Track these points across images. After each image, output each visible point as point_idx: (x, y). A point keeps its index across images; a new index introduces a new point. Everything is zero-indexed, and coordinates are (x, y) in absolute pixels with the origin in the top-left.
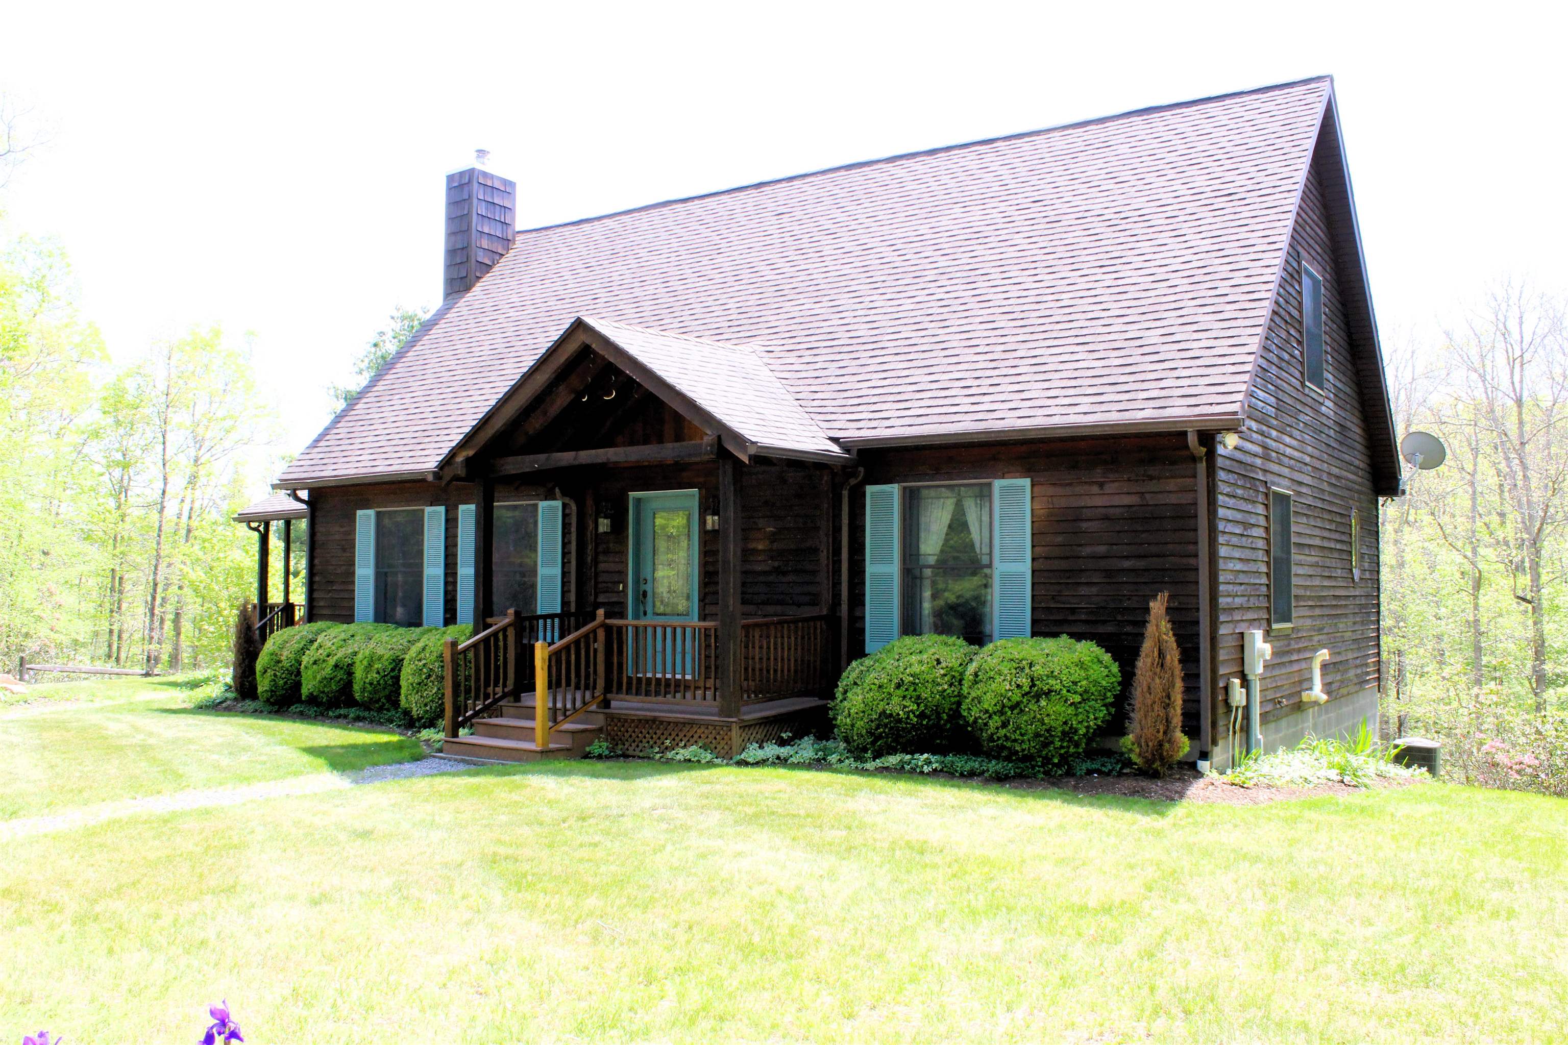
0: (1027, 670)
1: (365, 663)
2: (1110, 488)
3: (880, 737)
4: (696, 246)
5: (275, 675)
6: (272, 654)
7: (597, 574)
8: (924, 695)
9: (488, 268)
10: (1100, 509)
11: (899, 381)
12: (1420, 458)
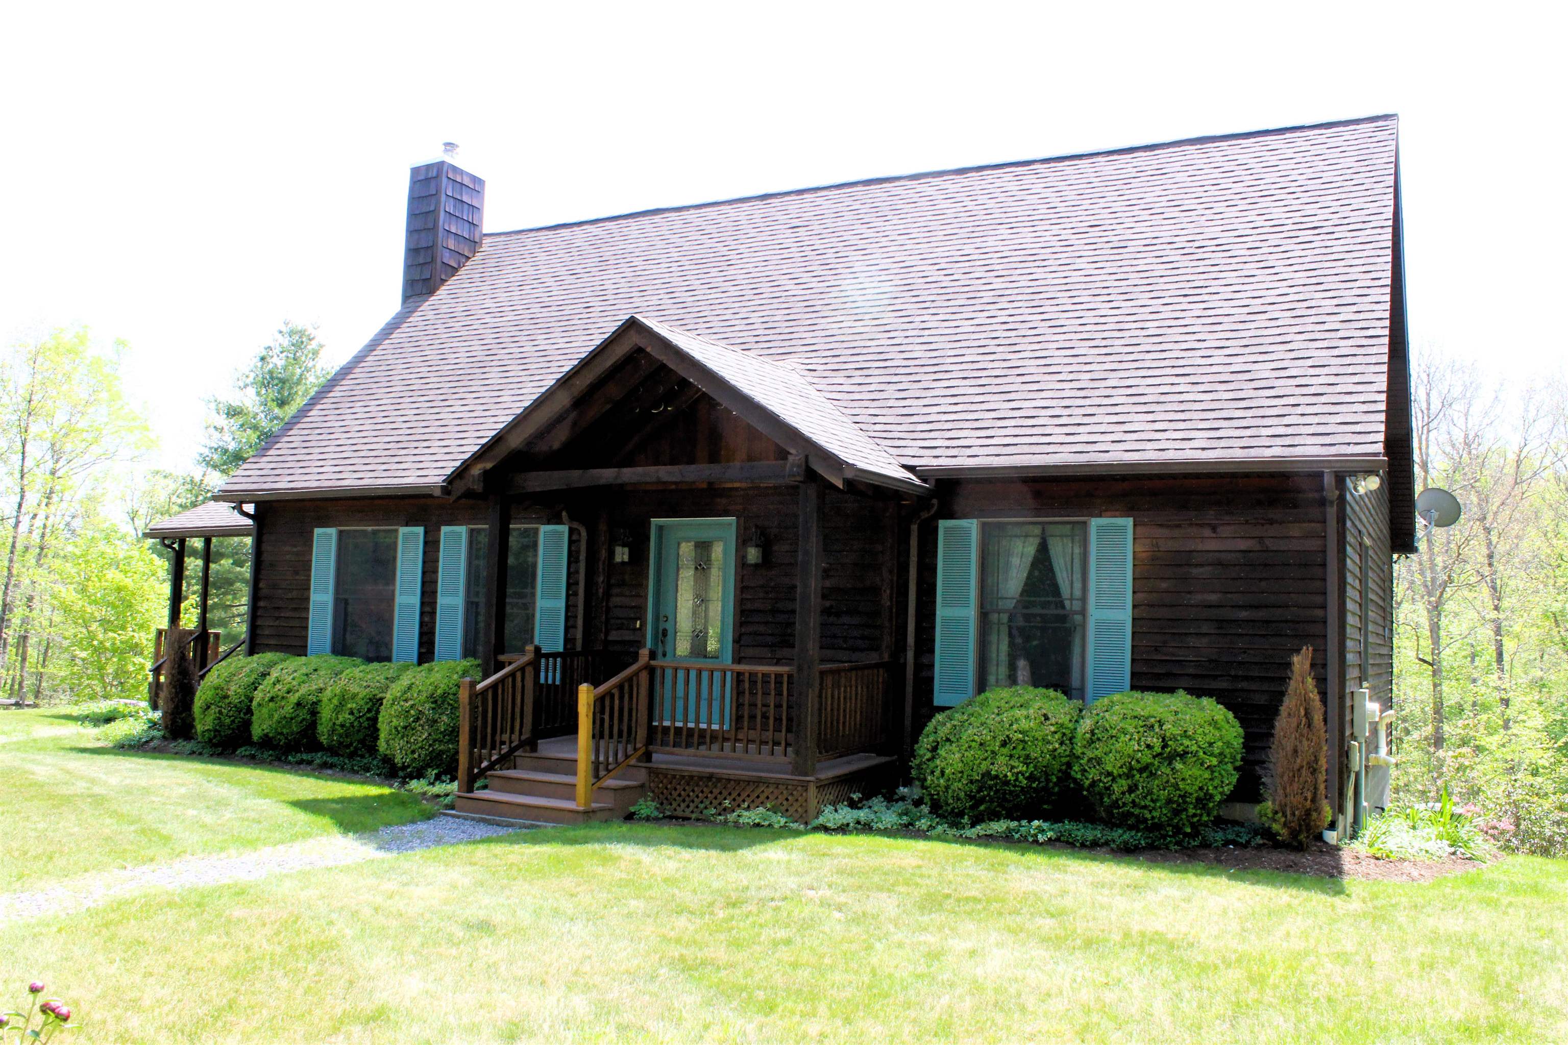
0: (1157, 729)
1: (335, 701)
2: (1225, 531)
3: (982, 801)
4: (701, 256)
5: (220, 712)
6: (217, 688)
7: (608, 609)
8: (1033, 755)
9: (454, 270)
10: (1211, 554)
11: (974, 407)
12: (1435, 515)
